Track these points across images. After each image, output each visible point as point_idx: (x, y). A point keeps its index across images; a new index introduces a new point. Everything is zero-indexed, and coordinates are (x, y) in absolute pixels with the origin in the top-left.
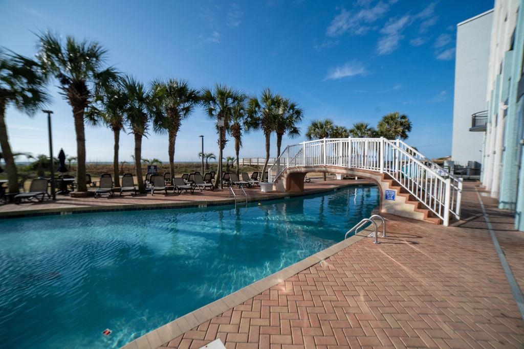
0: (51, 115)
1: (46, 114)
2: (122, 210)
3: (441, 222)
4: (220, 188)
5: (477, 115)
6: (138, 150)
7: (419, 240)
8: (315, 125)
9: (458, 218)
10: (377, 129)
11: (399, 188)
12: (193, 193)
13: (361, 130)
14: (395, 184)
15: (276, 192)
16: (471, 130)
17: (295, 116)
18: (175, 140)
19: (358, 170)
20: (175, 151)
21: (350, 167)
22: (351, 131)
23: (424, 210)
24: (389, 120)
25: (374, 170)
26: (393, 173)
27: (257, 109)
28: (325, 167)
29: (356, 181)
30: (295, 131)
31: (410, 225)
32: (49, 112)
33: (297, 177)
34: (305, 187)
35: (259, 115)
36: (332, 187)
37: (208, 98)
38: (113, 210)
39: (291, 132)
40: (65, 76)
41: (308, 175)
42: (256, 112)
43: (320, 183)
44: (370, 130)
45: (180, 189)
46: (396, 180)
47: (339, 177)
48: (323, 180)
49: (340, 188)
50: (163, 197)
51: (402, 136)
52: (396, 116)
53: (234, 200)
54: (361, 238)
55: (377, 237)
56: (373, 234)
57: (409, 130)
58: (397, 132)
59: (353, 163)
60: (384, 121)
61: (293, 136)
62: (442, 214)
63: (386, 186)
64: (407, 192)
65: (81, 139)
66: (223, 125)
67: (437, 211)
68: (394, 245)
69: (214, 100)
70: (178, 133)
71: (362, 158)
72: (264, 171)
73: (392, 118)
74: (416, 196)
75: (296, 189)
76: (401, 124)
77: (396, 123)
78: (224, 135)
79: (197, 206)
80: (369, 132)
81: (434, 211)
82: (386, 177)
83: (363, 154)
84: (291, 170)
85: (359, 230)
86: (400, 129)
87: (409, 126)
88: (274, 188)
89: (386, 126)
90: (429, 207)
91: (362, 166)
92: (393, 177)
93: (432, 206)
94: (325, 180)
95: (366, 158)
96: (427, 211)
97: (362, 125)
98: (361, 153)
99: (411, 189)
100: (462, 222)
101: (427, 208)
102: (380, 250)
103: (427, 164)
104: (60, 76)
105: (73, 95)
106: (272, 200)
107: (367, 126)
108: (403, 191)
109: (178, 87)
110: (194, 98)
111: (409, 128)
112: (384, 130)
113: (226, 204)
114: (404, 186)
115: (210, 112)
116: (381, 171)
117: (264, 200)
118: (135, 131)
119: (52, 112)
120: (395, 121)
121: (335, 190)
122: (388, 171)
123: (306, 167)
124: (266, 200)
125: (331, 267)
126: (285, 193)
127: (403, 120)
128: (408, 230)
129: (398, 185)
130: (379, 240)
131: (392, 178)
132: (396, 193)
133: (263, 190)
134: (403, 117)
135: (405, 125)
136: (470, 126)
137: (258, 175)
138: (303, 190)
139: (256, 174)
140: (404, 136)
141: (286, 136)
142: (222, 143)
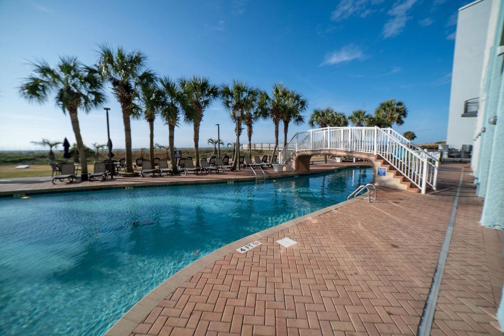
0: (109, 111)
1: (106, 111)
2: (169, 186)
3: (420, 191)
4: (238, 169)
5: (469, 101)
6: (171, 138)
7: (400, 201)
8: (317, 113)
9: (434, 189)
10: (374, 116)
11: (389, 166)
12: (218, 173)
13: (359, 117)
14: (385, 163)
15: (286, 172)
16: (463, 116)
17: (300, 106)
18: (199, 129)
19: (356, 153)
20: (199, 138)
21: (349, 150)
22: (350, 118)
23: (407, 183)
24: (386, 106)
25: (369, 152)
26: (384, 154)
27: (267, 101)
28: (328, 150)
29: (354, 163)
30: (300, 119)
31: (395, 193)
32: (107, 109)
33: (304, 159)
34: (311, 168)
35: (269, 106)
36: (333, 168)
37: (226, 93)
38: (159, 186)
39: (297, 120)
40: (115, 79)
41: (313, 159)
42: (266, 104)
43: (320, 165)
44: (367, 117)
45: (207, 170)
46: (387, 160)
47: (338, 160)
48: (325, 162)
49: (340, 170)
50: (195, 176)
51: (398, 122)
52: (393, 103)
53: (255, 178)
54: (358, 200)
55: (370, 199)
56: (368, 198)
57: (405, 116)
58: (393, 118)
59: (352, 147)
60: (381, 108)
61: (298, 124)
62: (421, 186)
63: (378, 164)
64: (395, 169)
65: (128, 130)
66: (240, 115)
67: (417, 183)
68: (382, 204)
69: (232, 95)
70: (201, 123)
71: (360, 143)
72: (274, 154)
73: (388, 105)
74: (402, 172)
75: (303, 170)
76: (398, 110)
77: (392, 110)
78: (241, 124)
79: (226, 182)
80: (367, 119)
81: (415, 183)
82: (379, 158)
83: (360, 140)
84: (300, 154)
85: (357, 195)
86: (396, 115)
87: (405, 112)
88: (284, 169)
89: (383, 113)
90: (411, 180)
91: (360, 149)
92: (384, 157)
93: (414, 180)
94: (326, 163)
95: (363, 143)
96: (409, 183)
97: (360, 112)
98: (359, 138)
99: (398, 167)
100: (437, 191)
101: (410, 181)
102: (372, 206)
103: (413, 148)
104: (111, 79)
105: (122, 94)
106: (284, 178)
107: (364, 113)
108: (391, 168)
109: (200, 83)
110: (214, 92)
111: (404, 114)
112: (381, 117)
113: (249, 181)
114: (393, 165)
115: (227, 104)
116: (375, 153)
117: (278, 178)
118: (169, 122)
119: (109, 109)
120: (391, 108)
121: (336, 171)
122: (380, 153)
123: (312, 151)
124: (280, 178)
125: (340, 213)
126: (294, 173)
127: (400, 107)
128: (394, 196)
129: (388, 164)
130: (371, 201)
131: (383, 159)
132: (387, 170)
133: (276, 170)
134: (400, 104)
135: (401, 112)
136: (462, 112)
137: (268, 158)
138: (309, 170)
139: (265, 158)
140: (400, 122)
141: (291, 124)
142: (239, 131)
